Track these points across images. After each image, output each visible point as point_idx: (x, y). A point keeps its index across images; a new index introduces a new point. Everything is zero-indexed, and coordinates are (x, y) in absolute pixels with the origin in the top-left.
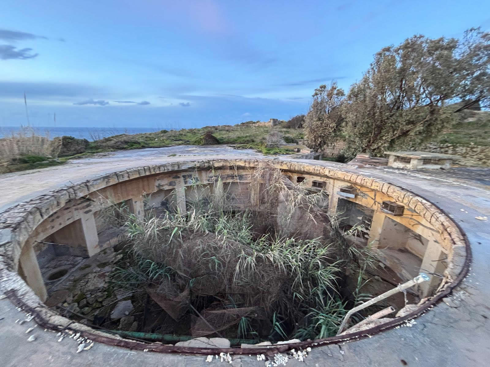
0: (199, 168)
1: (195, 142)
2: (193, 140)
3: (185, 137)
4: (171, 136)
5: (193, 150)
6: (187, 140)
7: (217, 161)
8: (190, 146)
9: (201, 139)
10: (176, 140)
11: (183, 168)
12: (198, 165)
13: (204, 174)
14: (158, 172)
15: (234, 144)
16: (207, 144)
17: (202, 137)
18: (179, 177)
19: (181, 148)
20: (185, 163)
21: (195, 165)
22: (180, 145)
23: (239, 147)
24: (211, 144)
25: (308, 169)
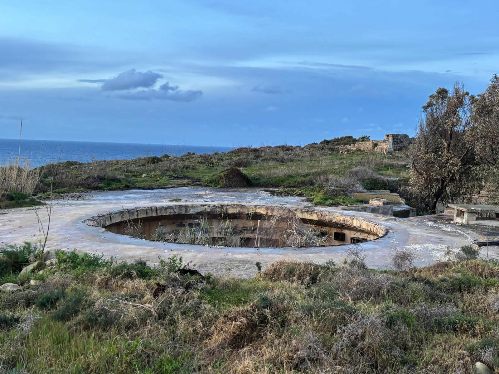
0: (209, 213)
1: (211, 182)
2: (207, 178)
3: (194, 172)
4: (168, 170)
5: (205, 195)
6: (197, 177)
7: (233, 206)
8: (200, 188)
9: (221, 178)
10: (177, 178)
11: (192, 212)
12: (209, 210)
13: (215, 223)
14: (164, 214)
15: (277, 187)
16: (231, 186)
17: (222, 174)
18: (184, 225)
19: (186, 191)
20: (193, 206)
21: (205, 210)
22: (184, 185)
23: (281, 193)
24: (236, 186)
25: (339, 220)
